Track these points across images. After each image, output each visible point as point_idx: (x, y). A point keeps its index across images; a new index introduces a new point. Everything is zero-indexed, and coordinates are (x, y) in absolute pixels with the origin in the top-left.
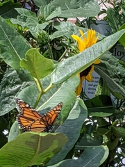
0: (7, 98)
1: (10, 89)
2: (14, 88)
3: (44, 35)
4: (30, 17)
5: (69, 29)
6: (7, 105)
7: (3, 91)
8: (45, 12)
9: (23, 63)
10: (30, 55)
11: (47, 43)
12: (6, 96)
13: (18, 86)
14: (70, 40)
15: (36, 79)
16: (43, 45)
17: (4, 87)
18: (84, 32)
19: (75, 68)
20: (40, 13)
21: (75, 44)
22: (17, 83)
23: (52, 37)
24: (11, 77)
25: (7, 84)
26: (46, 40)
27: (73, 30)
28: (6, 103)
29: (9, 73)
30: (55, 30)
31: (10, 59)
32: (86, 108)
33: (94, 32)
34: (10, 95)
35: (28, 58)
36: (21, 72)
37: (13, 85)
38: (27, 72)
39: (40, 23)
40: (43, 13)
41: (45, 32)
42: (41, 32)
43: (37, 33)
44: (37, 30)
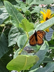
0: (12, 39)
1: (13, 35)
2: (15, 35)
3: (28, 12)
4: (22, 4)
5: (39, 9)
6: (12, 42)
7: (10, 36)
8: (29, 2)
9: (20, 25)
10: (24, 21)
11: (29, 15)
12: (11, 38)
13: (17, 34)
14: (39, 14)
15: (26, 32)
16: (28, 16)
17: (11, 34)
18: (45, 10)
19: (44, 28)
20: (27, 2)
21: (42, 16)
22: (16, 32)
23: (31, 13)
24: (14, 30)
25: (12, 33)
26: (29, 14)
27: (41, 10)
28: (11, 41)
29: (13, 28)
30: (33, 10)
31: (15, 23)
32: (48, 45)
33: (50, 10)
34: (13, 38)
35: (23, 23)
36: (20, 29)
37: (14, 33)
38: (22, 29)
39: (26, 6)
40: (28, 3)
41: (28, 10)
42: (27, 11)
43: (25, 11)
44: (25, 9)
